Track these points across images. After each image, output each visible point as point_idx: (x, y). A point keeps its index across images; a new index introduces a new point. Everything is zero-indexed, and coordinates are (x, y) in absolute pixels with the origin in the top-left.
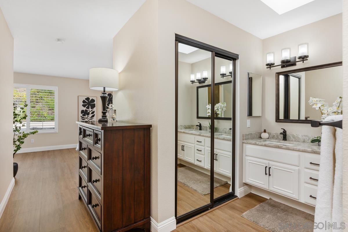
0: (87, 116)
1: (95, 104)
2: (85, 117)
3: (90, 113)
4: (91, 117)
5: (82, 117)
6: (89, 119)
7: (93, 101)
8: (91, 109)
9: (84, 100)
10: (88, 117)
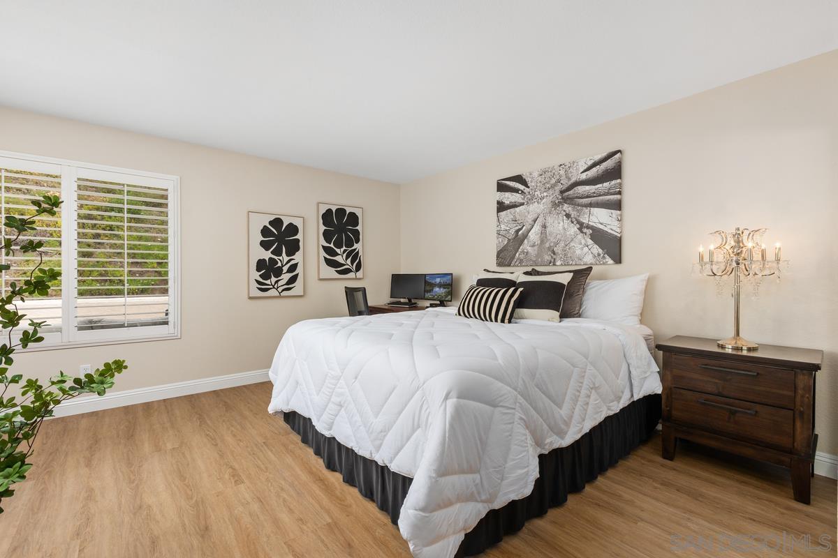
0: (274, 279)
1: (298, 241)
2: (268, 282)
3: (285, 269)
4: (288, 283)
5: (258, 282)
6: (280, 289)
7: (293, 229)
8: (288, 255)
9: (265, 226)
10: (277, 282)
